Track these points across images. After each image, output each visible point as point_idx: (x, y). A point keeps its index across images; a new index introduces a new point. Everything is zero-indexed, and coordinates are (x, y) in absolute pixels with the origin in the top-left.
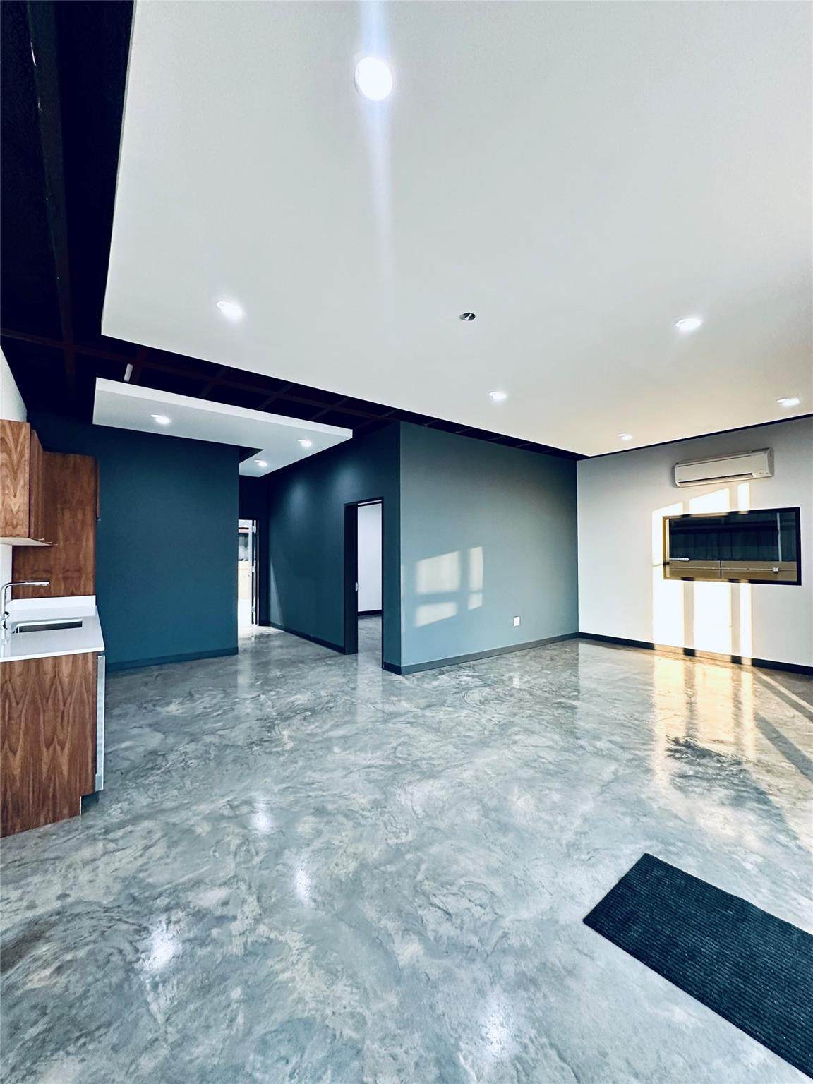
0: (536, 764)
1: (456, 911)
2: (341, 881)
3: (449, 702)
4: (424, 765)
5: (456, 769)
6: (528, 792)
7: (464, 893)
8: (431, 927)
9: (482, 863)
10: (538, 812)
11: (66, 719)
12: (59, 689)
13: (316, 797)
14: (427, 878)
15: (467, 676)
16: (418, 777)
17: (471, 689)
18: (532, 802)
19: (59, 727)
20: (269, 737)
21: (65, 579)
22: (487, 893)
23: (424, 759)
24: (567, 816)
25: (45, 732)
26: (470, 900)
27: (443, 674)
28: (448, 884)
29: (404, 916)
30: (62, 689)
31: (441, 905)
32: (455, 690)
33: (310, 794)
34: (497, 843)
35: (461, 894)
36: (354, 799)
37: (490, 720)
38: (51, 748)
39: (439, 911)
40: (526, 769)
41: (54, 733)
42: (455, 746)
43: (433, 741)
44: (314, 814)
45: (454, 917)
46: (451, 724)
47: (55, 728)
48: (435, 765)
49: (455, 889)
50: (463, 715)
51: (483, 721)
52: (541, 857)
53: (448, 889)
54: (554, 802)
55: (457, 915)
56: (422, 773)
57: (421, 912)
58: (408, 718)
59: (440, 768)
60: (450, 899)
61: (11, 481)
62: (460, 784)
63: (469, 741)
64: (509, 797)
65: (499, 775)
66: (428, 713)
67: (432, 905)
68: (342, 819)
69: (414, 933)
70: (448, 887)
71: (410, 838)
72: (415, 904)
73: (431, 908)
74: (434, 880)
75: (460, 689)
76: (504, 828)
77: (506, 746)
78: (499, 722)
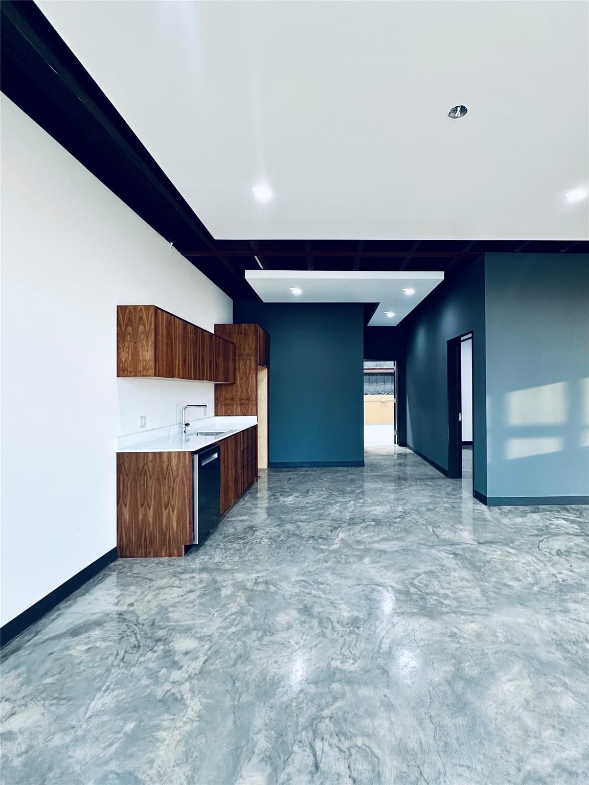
0: (573, 649)
1: (326, 769)
2: (265, 679)
3: (517, 543)
4: (432, 600)
5: (462, 617)
6: (531, 679)
7: (350, 755)
8: (290, 769)
9: (399, 733)
10: (525, 709)
11: (175, 492)
12: (171, 473)
13: (314, 596)
14: (331, 718)
15: (566, 520)
16: (415, 610)
17: (558, 535)
18: (527, 693)
19: (171, 497)
20: (327, 536)
21: (241, 404)
22: (373, 771)
23: (438, 594)
24: (563, 735)
25: (164, 499)
26: (349, 767)
27: (536, 512)
28: (344, 734)
29: (280, 740)
30: (172, 473)
31: (319, 753)
32: (535, 532)
33: (313, 592)
34: (436, 720)
35: (347, 754)
36: (340, 610)
37: (554, 575)
38: (168, 509)
39: (312, 758)
40: (553, 648)
41: (169, 501)
42: (484, 592)
43: (463, 579)
44: (299, 611)
45: (319, 774)
46: (499, 567)
47: (169, 498)
48: (443, 604)
49: (345, 745)
50: (523, 561)
51: (543, 574)
52: (476, 769)
53: (340, 740)
54: (559, 708)
55: (323, 773)
56: (423, 608)
57: (296, 748)
58: (458, 549)
59: (444, 610)
60: (333, 753)
61: (146, 342)
62: (453, 635)
63: (506, 591)
64: (499, 674)
65: (508, 641)
66: (483, 549)
67: (312, 747)
68: (315, 623)
69: (272, 764)
70: (342, 738)
71: (353, 668)
72: (299, 737)
73: (308, 750)
74: (337, 723)
75: (546, 532)
76: (460, 706)
77: (547, 611)
78: (564, 581)
